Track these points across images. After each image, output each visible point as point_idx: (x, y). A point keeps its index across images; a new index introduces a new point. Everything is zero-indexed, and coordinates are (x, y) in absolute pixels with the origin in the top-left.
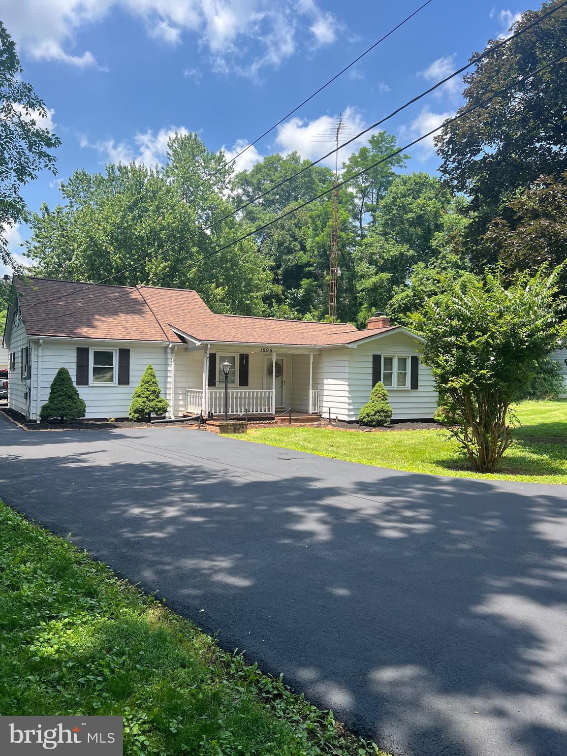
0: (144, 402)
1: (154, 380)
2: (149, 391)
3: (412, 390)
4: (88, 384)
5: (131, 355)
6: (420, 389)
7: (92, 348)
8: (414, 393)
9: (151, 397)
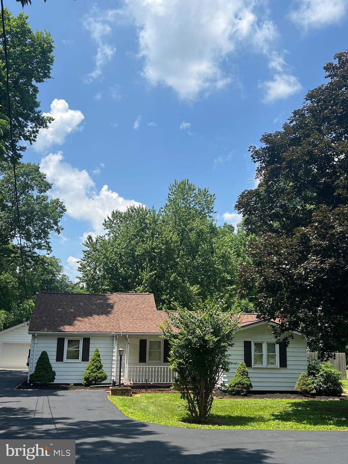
0: (89, 373)
1: (98, 359)
2: (93, 366)
3: (281, 368)
4: (63, 361)
5: (91, 341)
6: (288, 367)
7: (67, 338)
8: (283, 371)
9: (95, 370)
